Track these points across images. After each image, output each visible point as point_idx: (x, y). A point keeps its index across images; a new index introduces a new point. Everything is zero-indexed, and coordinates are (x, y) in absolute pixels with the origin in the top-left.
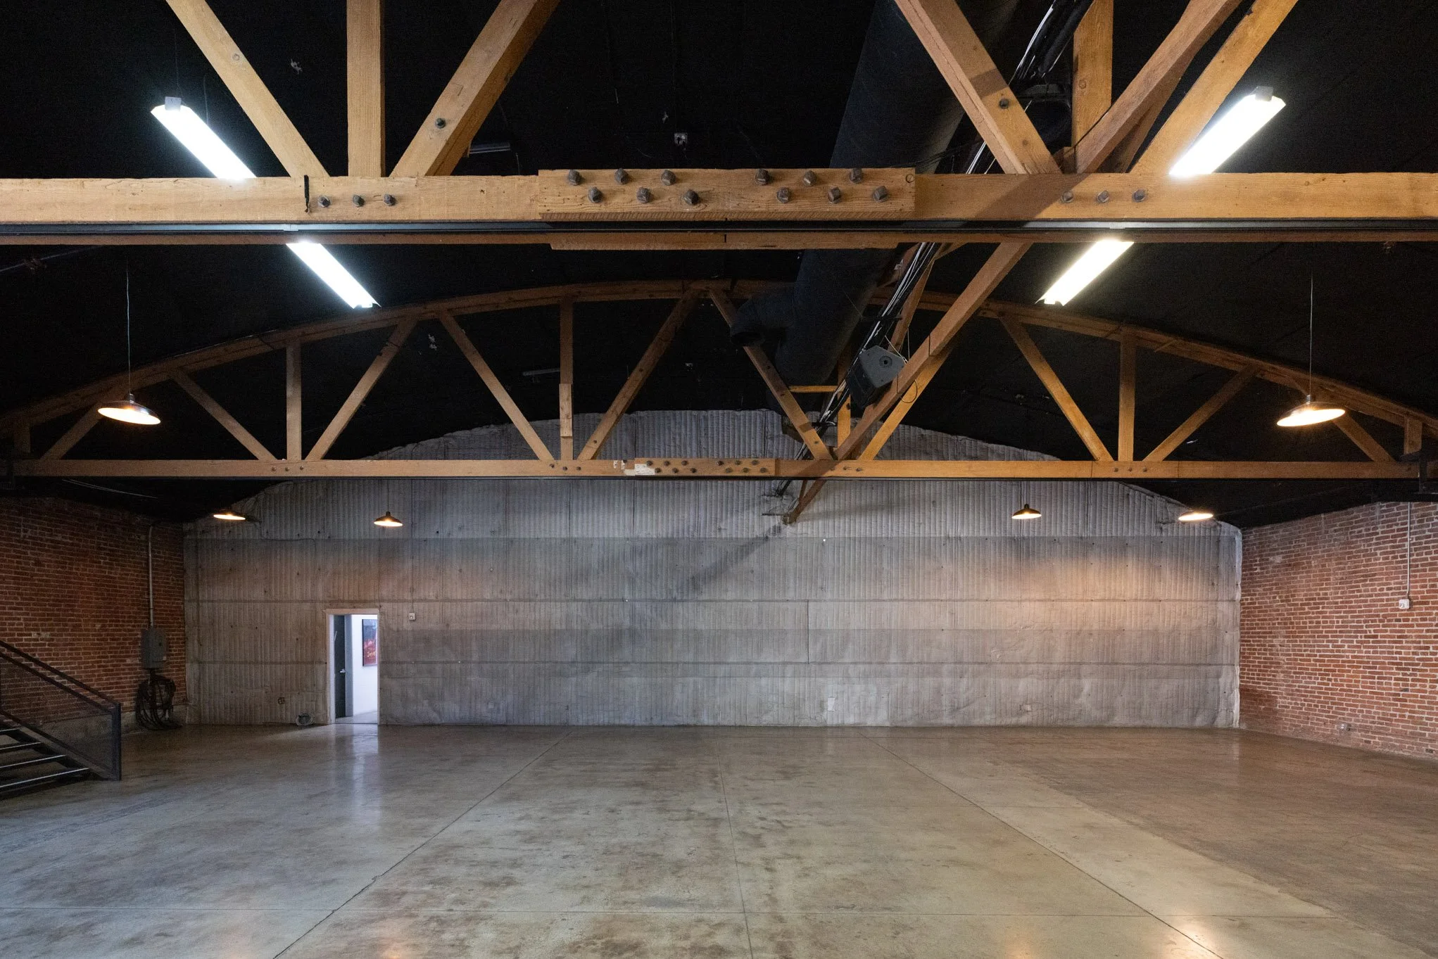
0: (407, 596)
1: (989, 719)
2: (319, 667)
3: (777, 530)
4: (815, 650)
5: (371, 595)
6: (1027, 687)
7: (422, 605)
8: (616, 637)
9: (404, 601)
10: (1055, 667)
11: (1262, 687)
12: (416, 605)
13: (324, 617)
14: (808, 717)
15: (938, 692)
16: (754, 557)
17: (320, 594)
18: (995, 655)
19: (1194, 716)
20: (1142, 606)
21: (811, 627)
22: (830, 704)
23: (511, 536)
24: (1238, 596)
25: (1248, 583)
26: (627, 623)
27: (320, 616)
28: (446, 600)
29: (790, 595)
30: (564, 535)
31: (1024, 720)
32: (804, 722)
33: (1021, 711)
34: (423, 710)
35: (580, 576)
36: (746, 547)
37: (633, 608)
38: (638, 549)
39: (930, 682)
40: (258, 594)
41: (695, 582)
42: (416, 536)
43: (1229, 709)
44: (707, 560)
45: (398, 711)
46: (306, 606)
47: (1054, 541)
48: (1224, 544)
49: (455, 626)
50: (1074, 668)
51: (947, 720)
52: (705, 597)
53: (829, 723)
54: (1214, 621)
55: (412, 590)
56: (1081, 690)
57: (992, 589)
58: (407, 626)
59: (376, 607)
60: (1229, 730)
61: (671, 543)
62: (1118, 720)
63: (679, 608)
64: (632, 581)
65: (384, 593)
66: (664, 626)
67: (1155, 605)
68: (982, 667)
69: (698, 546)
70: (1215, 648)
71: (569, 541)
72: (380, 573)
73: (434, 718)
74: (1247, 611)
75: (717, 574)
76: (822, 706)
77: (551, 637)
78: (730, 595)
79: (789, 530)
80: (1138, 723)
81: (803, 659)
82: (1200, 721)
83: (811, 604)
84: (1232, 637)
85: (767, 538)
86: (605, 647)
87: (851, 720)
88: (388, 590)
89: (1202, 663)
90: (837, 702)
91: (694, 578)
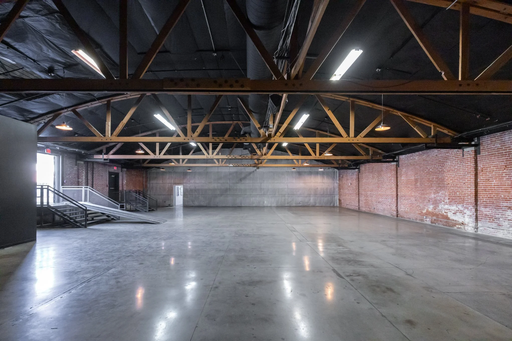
0: (188, 182)
1: (294, 205)
2: (172, 196)
3: (256, 170)
4: (263, 192)
5: (182, 182)
6: (300, 199)
7: (191, 184)
8: (227, 190)
9: (187, 183)
10: (305, 195)
11: (340, 198)
12: (190, 184)
14: (261, 205)
15: (285, 200)
16: (251, 175)
17: (172, 182)
18: (295, 193)
19: (330, 204)
20: (321, 184)
21: (262, 188)
22: (265, 202)
23: (207, 171)
24: (338, 182)
25: (340, 180)
26: (228, 187)
27: (172, 186)
28: (195, 183)
29: (258, 182)
30: (217, 171)
31: (300, 205)
32: (261, 206)
33: (300, 203)
34: (191, 204)
35: (220, 178)
36: (250, 173)
37: (230, 185)
38: (231, 174)
39: (283, 198)
40: (161, 182)
41: (241, 180)
43: (337, 203)
44: (243, 176)
45: (186, 204)
46: (170, 184)
47: (305, 172)
48: (335, 173)
49: (197, 188)
50: (309, 195)
51: (286, 205)
52: (243, 182)
53: (265, 205)
54: (334, 187)
55: (189, 181)
56: (310, 200)
57: (294, 181)
58: (188, 188)
59: (183, 184)
60: (337, 207)
61: (236, 172)
62: (317, 205)
63: (238, 184)
64: (229, 180)
65: (184, 182)
66: (235, 188)
67: (323, 184)
68: (293, 195)
69: (241, 173)
70: (334, 192)
71: (218, 172)
72: (183, 178)
73: (193, 205)
74: (339, 185)
75: (245, 178)
76: (264, 202)
77: (215, 190)
78: (247, 182)
79: (258, 170)
80: (321, 205)
81: (260, 194)
82: (332, 205)
83: (262, 184)
84: (337, 190)
85: (254, 172)
86: (224, 192)
87: (269, 205)
88: (185, 181)
89: (332, 194)
90: (267, 202)
91: (241, 179)
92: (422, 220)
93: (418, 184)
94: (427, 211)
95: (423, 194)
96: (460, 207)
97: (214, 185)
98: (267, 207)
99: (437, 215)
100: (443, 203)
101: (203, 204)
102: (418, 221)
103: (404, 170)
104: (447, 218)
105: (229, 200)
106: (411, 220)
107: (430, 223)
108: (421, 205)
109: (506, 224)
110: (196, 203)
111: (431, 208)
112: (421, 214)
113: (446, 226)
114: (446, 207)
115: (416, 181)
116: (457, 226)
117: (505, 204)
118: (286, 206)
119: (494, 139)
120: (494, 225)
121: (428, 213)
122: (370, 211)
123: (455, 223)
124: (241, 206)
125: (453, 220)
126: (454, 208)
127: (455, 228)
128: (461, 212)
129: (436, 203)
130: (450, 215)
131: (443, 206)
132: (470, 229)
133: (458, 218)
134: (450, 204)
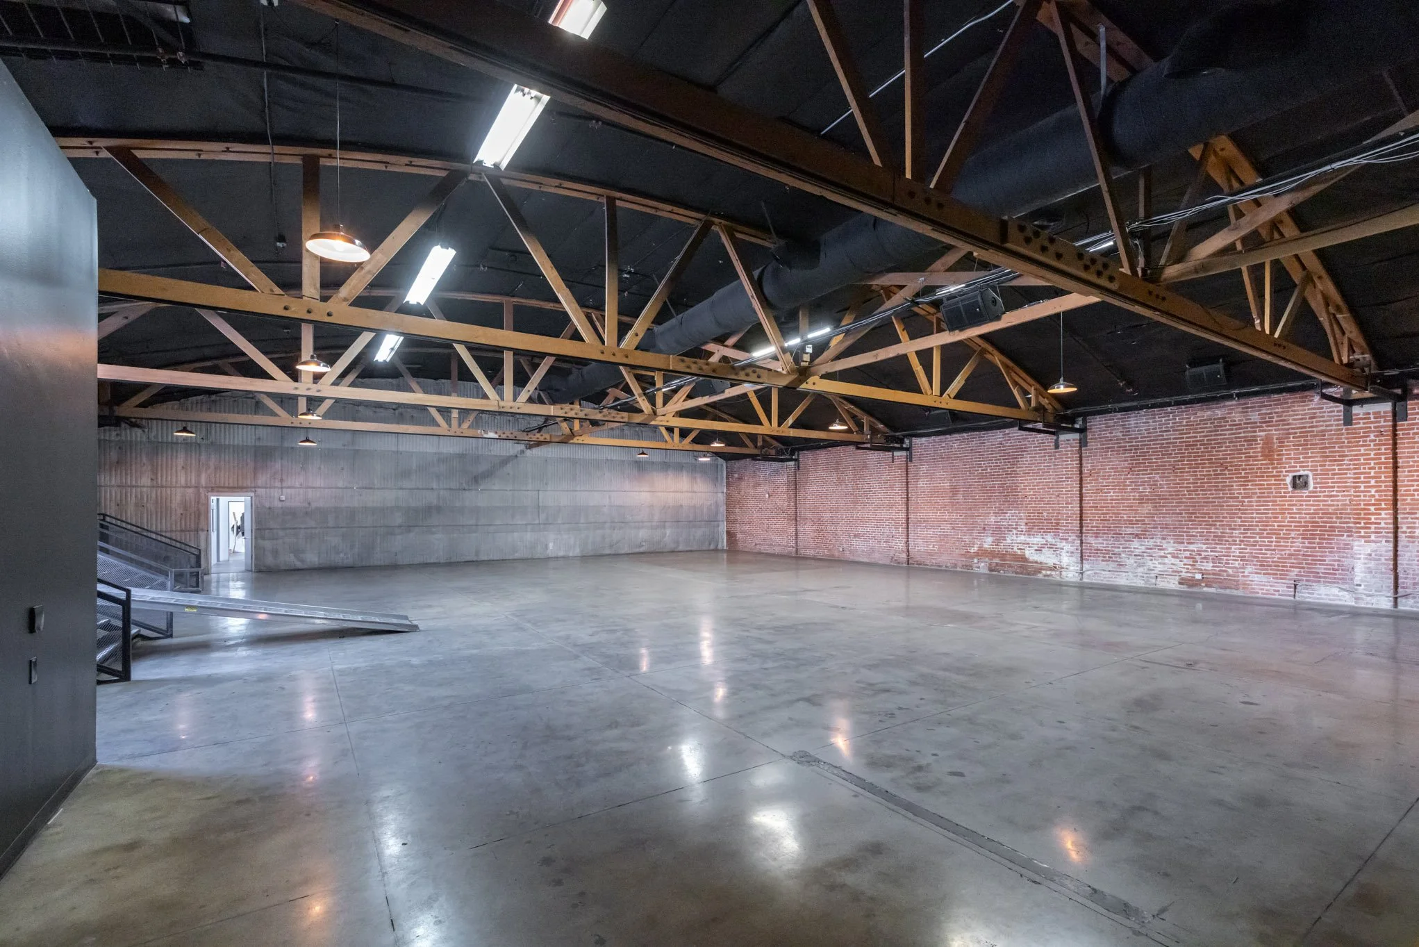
0: (277, 485)
1: (626, 550)
2: (202, 535)
3: (522, 452)
4: (543, 516)
5: (248, 483)
6: (643, 534)
7: (288, 491)
8: (429, 510)
9: (275, 487)
10: (654, 524)
11: (732, 530)
12: (284, 490)
13: (207, 499)
14: (539, 553)
15: (603, 537)
16: (510, 465)
17: (203, 482)
18: (629, 518)
19: (710, 544)
20: (690, 494)
21: (541, 504)
22: (551, 545)
23: (357, 448)
24: (725, 491)
25: (728, 485)
26: (435, 502)
27: (203, 500)
28: (308, 487)
29: (530, 487)
30: (394, 448)
31: (642, 550)
32: (538, 556)
34: (290, 561)
35: (406, 474)
36: (505, 461)
38: (443, 459)
39: (599, 532)
40: (145, 480)
41: (476, 479)
42: (286, 444)
43: (723, 542)
44: (483, 467)
45: (269, 560)
46: (190, 491)
47: (653, 463)
48: (719, 467)
49: (314, 505)
50: (662, 524)
52: (482, 487)
53: (550, 556)
54: (716, 502)
55: (282, 480)
56: (666, 534)
57: (627, 486)
58: (277, 504)
59: (252, 491)
60: (723, 550)
61: (461, 456)
62: (681, 548)
63: (467, 494)
65: (260, 483)
66: (458, 504)
67: (694, 494)
68: (623, 525)
69: (477, 459)
70: (717, 513)
71: (398, 453)
72: (255, 469)
73: (299, 565)
74: (729, 498)
75: (488, 475)
76: (546, 547)
78: (496, 487)
79: (528, 452)
80: (689, 549)
81: (537, 522)
82: (712, 547)
83: (540, 493)
84: (723, 509)
85: (516, 456)
86: (420, 517)
87: (561, 554)
88: (262, 479)
89: (712, 521)
90: (554, 544)
91: (475, 477)
92: (969, 567)
93: (960, 496)
94: (980, 548)
95: (972, 516)
96: (1050, 538)
97: (387, 496)
98: (557, 558)
99: (1003, 556)
100: (1015, 532)
101: (340, 559)
102: (958, 569)
103: (925, 468)
104: (1024, 559)
105: (438, 544)
106: (944, 568)
107: (986, 571)
108: (967, 539)
109: (1131, 561)
110: (312, 558)
111: (988, 542)
112: (967, 554)
113: (1022, 573)
114: (1022, 538)
115: (954, 490)
116: (1044, 572)
117: (1129, 530)
118: (607, 555)
119: (1111, 423)
120: (1112, 566)
121: (982, 553)
122: (833, 555)
123: (1039, 568)
124: (475, 559)
125: (1036, 562)
126: (1037, 540)
127: (1040, 576)
128: (1051, 546)
129: (999, 532)
130: (1030, 554)
131: (1014, 537)
132: (1071, 575)
133: (1047, 558)
134: (1029, 532)
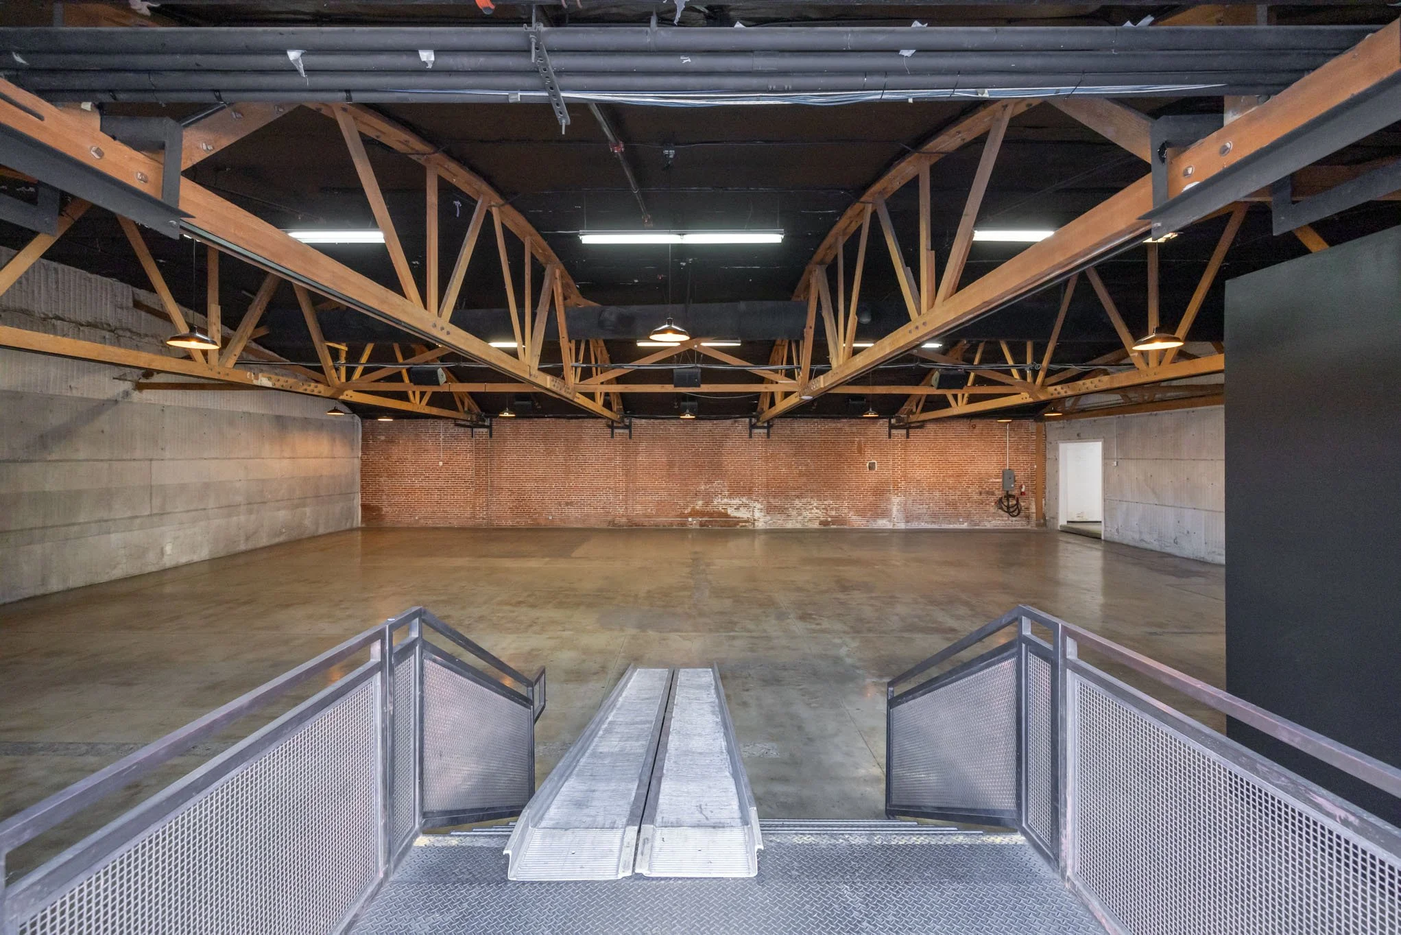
3: (126, 394)
4: (156, 502)
14: (152, 563)
21: (154, 483)
22: (169, 549)
24: (358, 455)
25: (365, 448)
29: (138, 454)
32: (149, 568)
43: (352, 518)
48: (356, 426)
60: (348, 530)
70: (353, 484)
74: (364, 464)
79: (136, 396)
81: (147, 512)
83: (154, 463)
89: (348, 493)
92: (683, 524)
93: (676, 470)
94: (693, 509)
95: (686, 485)
96: (744, 500)
99: (710, 515)
100: (720, 496)
102: (674, 527)
103: (644, 444)
104: (726, 515)
106: (661, 527)
107: (698, 527)
108: (681, 503)
109: (794, 513)
111: (699, 504)
112: (682, 515)
113: (725, 526)
114: (726, 500)
115: (671, 464)
116: (741, 524)
117: (794, 493)
119: (784, 424)
120: (784, 517)
121: (694, 513)
123: (738, 521)
125: (736, 518)
126: (736, 501)
127: (738, 527)
128: (745, 506)
129: (708, 497)
130: (731, 512)
131: (720, 500)
132: (760, 525)
133: (743, 514)
134: (730, 496)
